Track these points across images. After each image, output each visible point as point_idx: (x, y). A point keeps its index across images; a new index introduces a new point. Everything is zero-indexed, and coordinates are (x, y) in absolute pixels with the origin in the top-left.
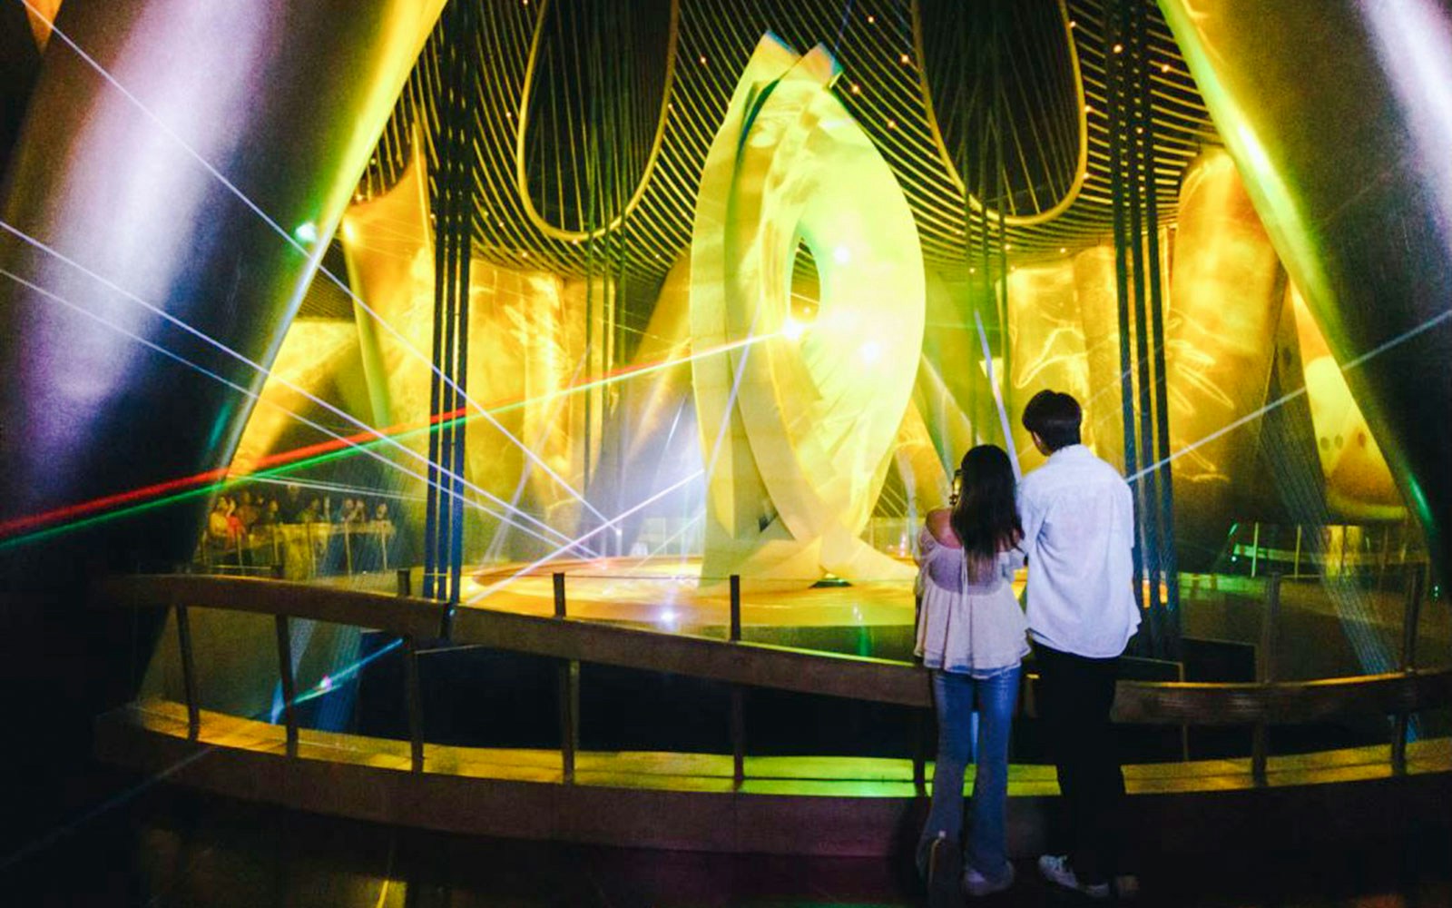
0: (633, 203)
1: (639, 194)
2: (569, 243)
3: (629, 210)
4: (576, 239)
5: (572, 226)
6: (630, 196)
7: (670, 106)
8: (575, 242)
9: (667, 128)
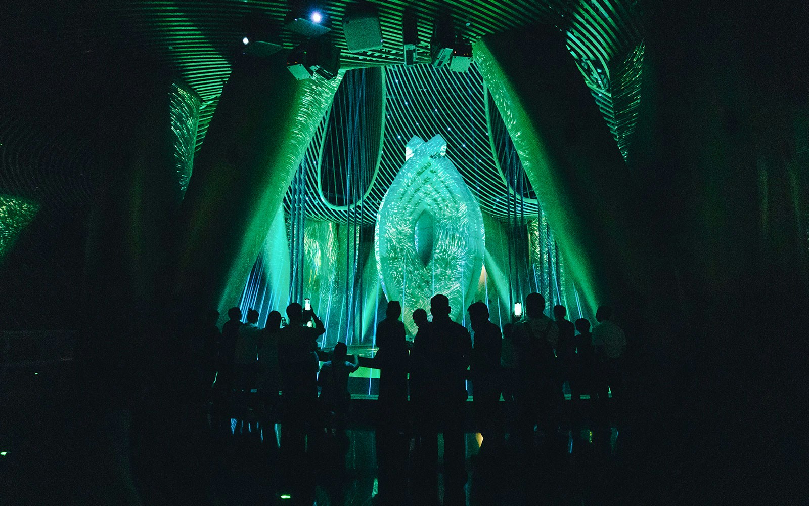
0: (367, 194)
1: (369, 190)
2: (340, 211)
3: (365, 198)
4: (343, 209)
5: (341, 204)
6: (365, 192)
7: (382, 152)
8: (342, 211)
9: (381, 162)
